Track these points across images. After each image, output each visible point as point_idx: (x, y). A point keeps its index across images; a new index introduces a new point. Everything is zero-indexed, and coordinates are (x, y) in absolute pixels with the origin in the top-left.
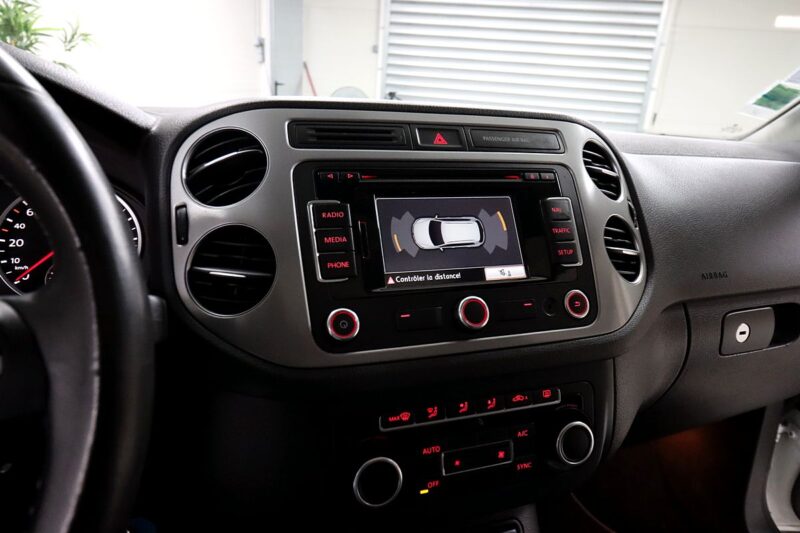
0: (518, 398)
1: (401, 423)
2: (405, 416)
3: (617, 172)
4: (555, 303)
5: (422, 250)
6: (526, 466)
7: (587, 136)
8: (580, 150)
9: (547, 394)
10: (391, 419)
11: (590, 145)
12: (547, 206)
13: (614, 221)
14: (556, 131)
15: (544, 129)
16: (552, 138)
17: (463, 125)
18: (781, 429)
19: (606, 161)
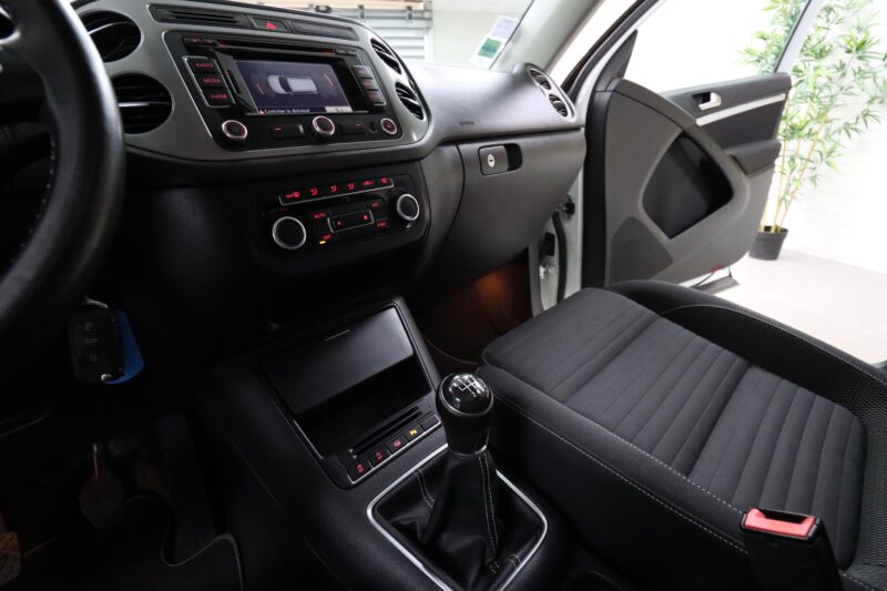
0: (367, 183)
1: (294, 199)
2: (297, 195)
3: (395, 59)
4: (376, 125)
5: (278, 95)
6: (383, 224)
7: (371, 36)
8: (369, 43)
9: (384, 181)
10: (288, 196)
11: (374, 41)
12: (354, 70)
13: (399, 85)
14: (350, 29)
15: (343, 27)
16: (348, 33)
17: (285, 19)
18: (542, 270)
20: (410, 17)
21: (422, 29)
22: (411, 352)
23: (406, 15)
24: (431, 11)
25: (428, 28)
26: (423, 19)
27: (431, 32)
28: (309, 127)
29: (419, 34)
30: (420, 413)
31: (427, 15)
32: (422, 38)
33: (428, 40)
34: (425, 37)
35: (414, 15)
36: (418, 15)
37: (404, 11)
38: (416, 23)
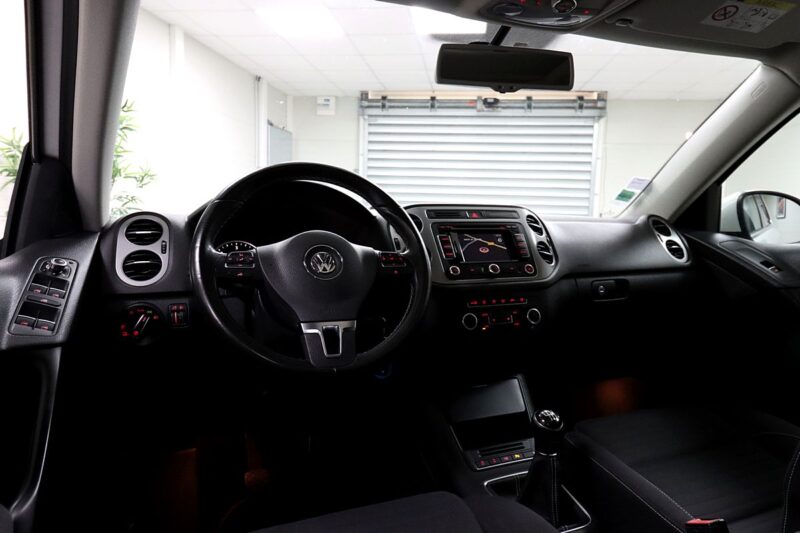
0: (512, 300)
2: (476, 303)
3: (540, 226)
4: (521, 268)
6: (517, 323)
7: (527, 213)
8: (525, 219)
9: (522, 300)
10: (472, 303)
11: (529, 216)
12: (515, 237)
13: (540, 243)
14: (515, 211)
15: (512, 211)
16: (514, 214)
19: (536, 222)
20: (581, 107)
21: (593, 117)
22: (524, 409)
23: (576, 105)
24: (604, 100)
25: (600, 117)
26: (595, 108)
27: (602, 121)
28: (487, 269)
29: (589, 122)
30: (523, 448)
31: (600, 104)
32: (592, 127)
33: (598, 127)
34: (596, 125)
35: (585, 105)
36: (590, 105)
37: (574, 101)
38: (586, 112)
